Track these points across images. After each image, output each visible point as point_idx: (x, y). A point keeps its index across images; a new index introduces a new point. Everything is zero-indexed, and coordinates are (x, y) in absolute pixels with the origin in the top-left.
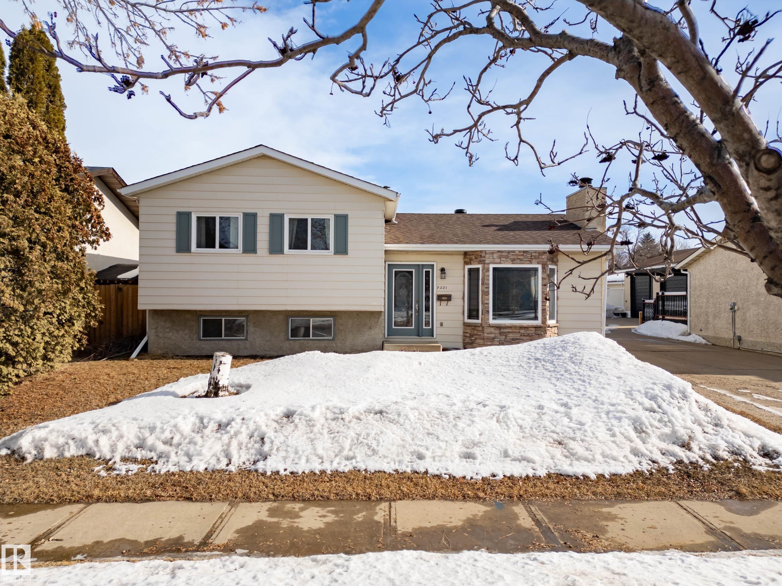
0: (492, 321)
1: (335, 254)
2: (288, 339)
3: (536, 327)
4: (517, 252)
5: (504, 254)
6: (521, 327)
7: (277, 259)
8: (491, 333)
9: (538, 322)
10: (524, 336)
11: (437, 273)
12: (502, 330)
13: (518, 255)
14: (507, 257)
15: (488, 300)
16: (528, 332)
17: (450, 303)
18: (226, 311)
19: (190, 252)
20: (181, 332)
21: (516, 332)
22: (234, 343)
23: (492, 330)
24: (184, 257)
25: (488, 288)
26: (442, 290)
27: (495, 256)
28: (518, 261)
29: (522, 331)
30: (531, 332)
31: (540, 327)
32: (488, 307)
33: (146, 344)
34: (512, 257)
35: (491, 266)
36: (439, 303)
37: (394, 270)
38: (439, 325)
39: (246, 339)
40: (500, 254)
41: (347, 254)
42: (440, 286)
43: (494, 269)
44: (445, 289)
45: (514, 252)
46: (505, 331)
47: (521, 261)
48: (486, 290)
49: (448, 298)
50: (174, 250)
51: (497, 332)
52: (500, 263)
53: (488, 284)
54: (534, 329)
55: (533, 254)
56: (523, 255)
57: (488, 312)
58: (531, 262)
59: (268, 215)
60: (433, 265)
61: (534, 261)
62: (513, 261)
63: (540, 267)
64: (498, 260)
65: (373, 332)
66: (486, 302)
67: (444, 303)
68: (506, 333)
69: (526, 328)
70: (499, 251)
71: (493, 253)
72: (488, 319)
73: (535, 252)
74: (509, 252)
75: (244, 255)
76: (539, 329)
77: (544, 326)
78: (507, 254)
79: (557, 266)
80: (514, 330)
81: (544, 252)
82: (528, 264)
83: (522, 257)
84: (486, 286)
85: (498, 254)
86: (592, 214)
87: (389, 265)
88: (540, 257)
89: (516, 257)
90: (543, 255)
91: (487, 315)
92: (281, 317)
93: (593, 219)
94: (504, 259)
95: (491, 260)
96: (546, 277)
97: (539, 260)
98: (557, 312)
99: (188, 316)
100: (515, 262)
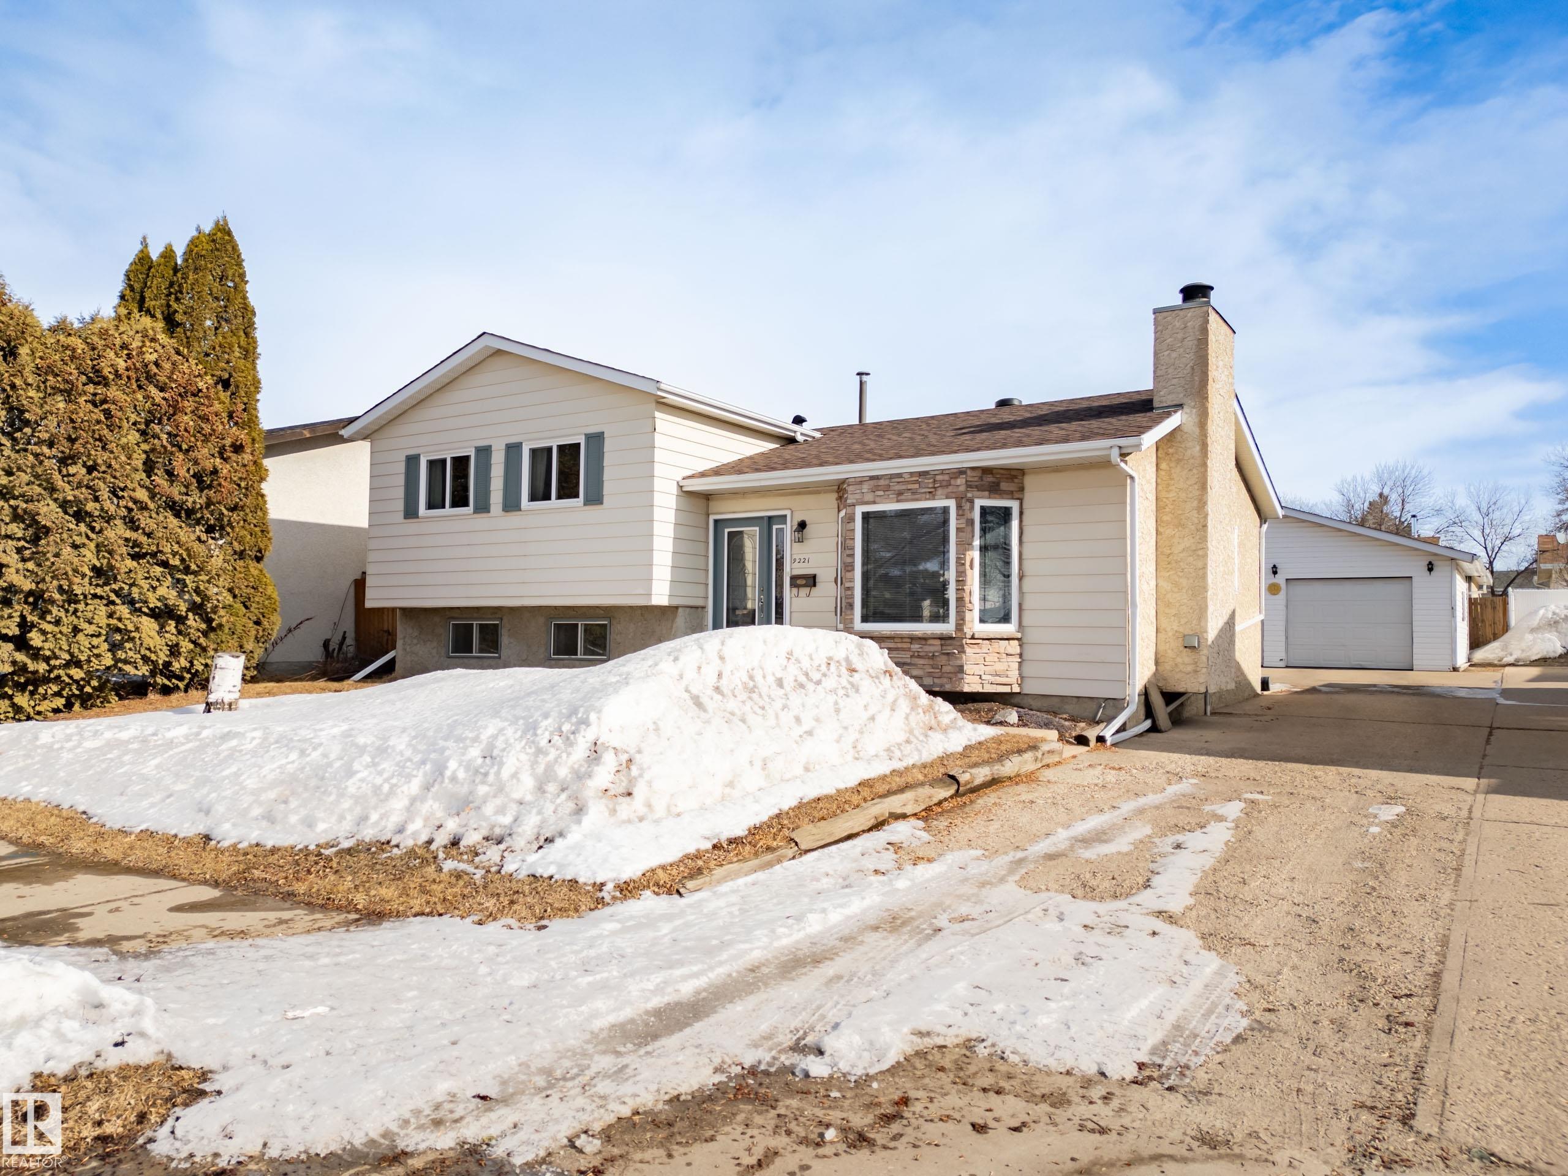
0: (859, 626)
1: (585, 504)
2: (550, 659)
3: (944, 639)
4: (906, 476)
5: (882, 482)
6: (913, 639)
7: (513, 518)
9: (947, 628)
10: (919, 657)
11: (791, 531)
13: (908, 482)
14: (887, 489)
15: (852, 580)
16: (927, 648)
17: (815, 591)
18: (478, 609)
19: (417, 517)
21: (903, 649)
22: (486, 663)
24: (412, 526)
25: (852, 556)
26: (801, 565)
27: (865, 487)
28: (908, 495)
29: (915, 647)
30: (932, 649)
31: (951, 638)
32: (852, 596)
33: (393, 660)
34: (897, 487)
35: (859, 510)
36: (795, 590)
37: (727, 531)
39: (499, 658)
40: (875, 482)
41: (602, 503)
42: (797, 557)
43: (866, 516)
44: (805, 565)
45: (899, 475)
47: (915, 495)
48: (849, 560)
49: (811, 581)
50: (402, 514)
52: (874, 503)
53: (853, 549)
54: (938, 642)
55: (939, 478)
56: (917, 482)
57: (851, 606)
58: (932, 495)
59: (503, 447)
60: (785, 517)
61: (940, 492)
62: (899, 496)
63: (952, 504)
64: (869, 497)
66: (848, 585)
67: (804, 591)
69: (924, 639)
70: (872, 478)
71: (860, 482)
72: (852, 621)
73: (942, 472)
74: (892, 477)
75: (476, 516)
76: (949, 642)
77: (959, 635)
78: (887, 482)
79: (1021, 500)
80: (899, 645)
81: (961, 472)
82: (926, 499)
83: (917, 486)
84: (848, 552)
85: (872, 482)
86: (1170, 371)
87: (716, 521)
88: (953, 482)
89: (904, 487)
90: (956, 478)
91: (849, 612)
92: (541, 620)
93: (1175, 381)
94: (881, 493)
95: (858, 496)
96: (963, 526)
97: (950, 489)
98: (1020, 605)
99: (437, 619)
100: (902, 497)
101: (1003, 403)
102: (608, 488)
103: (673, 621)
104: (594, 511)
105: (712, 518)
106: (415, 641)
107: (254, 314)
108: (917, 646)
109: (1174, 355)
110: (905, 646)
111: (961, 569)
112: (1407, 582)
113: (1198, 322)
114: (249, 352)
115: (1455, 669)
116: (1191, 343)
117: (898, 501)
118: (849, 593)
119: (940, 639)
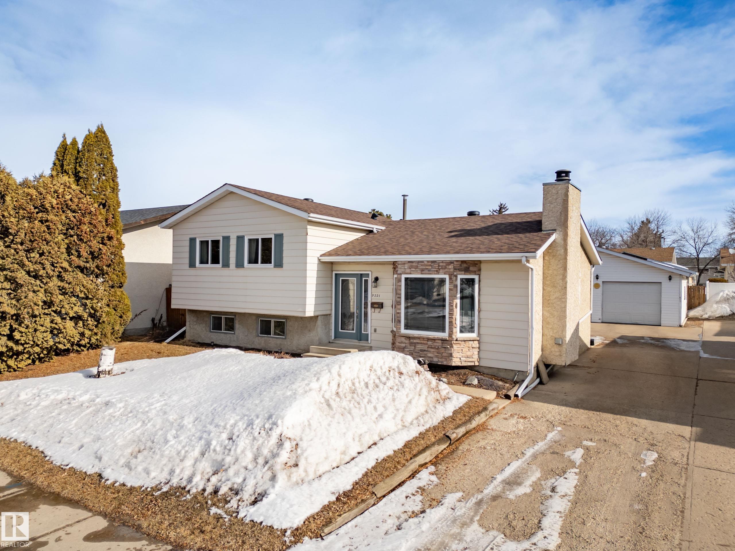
0: (403, 331)
1: (274, 267)
2: (258, 336)
3: (443, 340)
4: (426, 262)
5: (414, 264)
6: (429, 339)
7: (240, 271)
8: (402, 343)
9: (444, 335)
10: (431, 348)
12: (412, 341)
13: (427, 265)
14: (416, 267)
15: (400, 309)
16: (435, 344)
17: (382, 310)
18: (224, 312)
19: (195, 267)
20: (201, 325)
21: (424, 344)
22: (228, 336)
23: (403, 339)
24: (192, 271)
25: (400, 298)
26: (376, 297)
27: (406, 266)
28: (426, 271)
29: (430, 343)
30: (438, 344)
31: (446, 340)
32: (400, 317)
33: (184, 332)
34: (421, 267)
35: (403, 277)
36: (373, 309)
37: (341, 279)
38: (373, 331)
39: (234, 334)
40: (411, 264)
41: (282, 267)
42: (374, 294)
43: (406, 279)
44: (378, 297)
45: (422, 262)
46: (415, 341)
47: (430, 272)
48: (398, 300)
49: (380, 306)
50: (188, 265)
51: (407, 341)
52: (410, 274)
53: (400, 294)
54: (440, 342)
55: (441, 264)
56: (430, 265)
57: (399, 321)
58: (438, 272)
59: (236, 237)
60: (369, 274)
61: (441, 271)
62: (422, 271)
63: (447, 277)
64: (408, 271)
65: (312, 334)
66: (398, 311)
67: (377, 310)
68: (415, 343)
69: (434, 340)
70: (409, 262)
71: (404, 263)
72: (400, 328)
73: (443, 262)
74: (419, 262)
75: (223, 269)
76: (445, 342)
77: (450, 339)
78: (416, 264)
79: (479, 275)
80: (422, 342)
81: (451, 262)
82: (435, 274)
83: (430, 267)
84: (398, 296)
85: (409, 264)
86: (550, 213)
87: (336, 274)
88: (447, 267)
89: (424, 267)
90: (449, 265)
91: (398, 324)
92: (254, 318)
93: (552, 218)
94: (414, 269)
95: (403, 270)
96: (452, 288)
97: (446, 270)
98: (479, 324)
99: (205, 314)
100: (423, 272)
101: (471, 214)
102: (285, 260)
103: (316, 322)
104: (278, 271)
105: (334, 273)
106: (195, 323)
107: (116, 170)
108: (431, 343)
109: (552, 206)
110: (425, 342)
111: (451, 308)
112: (659, 284)
113: (564, 191)
114: (115, 189)
115: (680, 326)
116: (560, 200)
117: (422, 274)
118: (398, 315)
119: (442, 340)
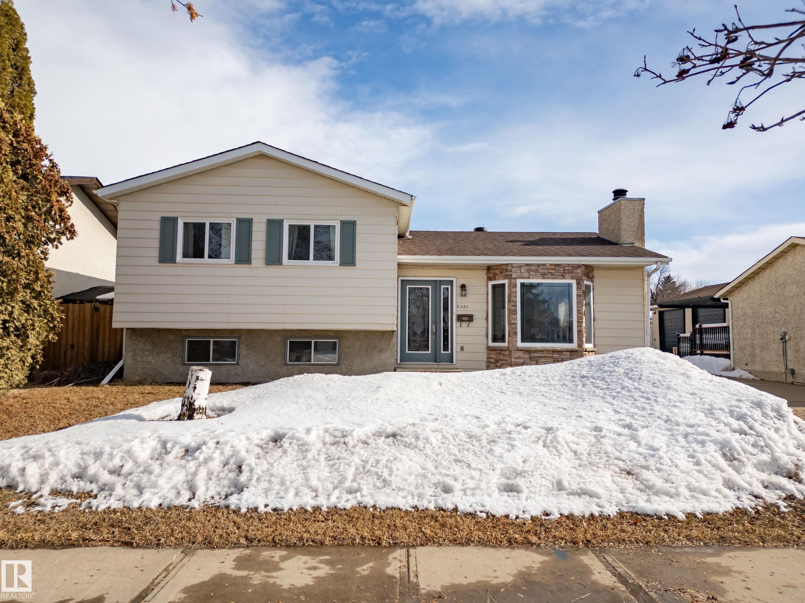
0: (520, 344)
1: (340, 265)
2: (286, 364)
4: (548, 266)
5: (533, 268)
6: (554, 351)
7: (274, 270)
8: (520, 358)
9: (573, 346)
10: (558, 361)
11: (456, 290)
12: (532, 355)
13: (549, 269)
14: (536, 271)
15: (516, 319)
16: (562, 356)
17: (471, 324)
18: (215, 331)
19: (175, 262)
20: (162, 356)
21: (548, 357)
22: (224, 368)
23: (521, 354)
24: (168, 268)
25: (516, 306)
26: (463, 309)
27: (523, 269)
28: (550, 275)
30: (565, 357)
31: (576, 351)
32: (516, 328)
33: (122, 368)
34: (542, 271)
35: (519, 282)
36: (459, 323)
37: (408, 287)
38: (459, 350)
39: (238, 364)
40: (529, 267)
41: (355, 265)
42: (460, 305)
43: (522, 285)
44: (466, 309)
45: (544, 265)
46: (536, 355)
47: (553, 276)
48: (513, 308)
49: (470, 318)
50: (157, 260)
51: (526, 356)
52: (529, 278)
53: (516, 302)
54: (569, 353)
55: (566, 268)
56: (555, 269)
57: (516, 333)
58: (563, 277)
59: (265, 221)
60: (452, 281)
61: (567, 275)
62: (544, 276)
63: (574, 282)
64: (526, 275)
65: (384, 356)
66: (513, 322)
67: (465, 324)
68: (536, 357)
69: (560, 352)
70: (527, 265)
71: (520, 266)
72: (516, 342)
73: (569, 265)
74: (538, 265)
75: (237, 266)
76: (574, 353)
77: (580, 349)
78: (536, 268)
79: (593, 282)
80: (546, 355)
81: (579, 266)
82: (560, 279)
83: (554, 271)
84: (513, 304)
85: (527, 267)
86: (628, 227)
87: (402, 281)
88: (574, 271)
89: (547, 271)
90: (577, 269)
91: (514, 337)
92: (278, 339)
93: (630, 232)
94: (533, 273)
95: (518, 274)
96: (581, 294)
97: (573, 274)
98: (594, 334)
99: (171, 337)
100: (546, 276)
102: (359, 256)
104: (347, 271)
105: (400, 279)
106: (147, 353)
108: (557, 355)
109: (630, 220)
110: (549, 355)
111: (580, 315)
113: (640, 207)
116: (637, 216)
117: (543, 278)
118: (514, 326)
119: (570, 352)
